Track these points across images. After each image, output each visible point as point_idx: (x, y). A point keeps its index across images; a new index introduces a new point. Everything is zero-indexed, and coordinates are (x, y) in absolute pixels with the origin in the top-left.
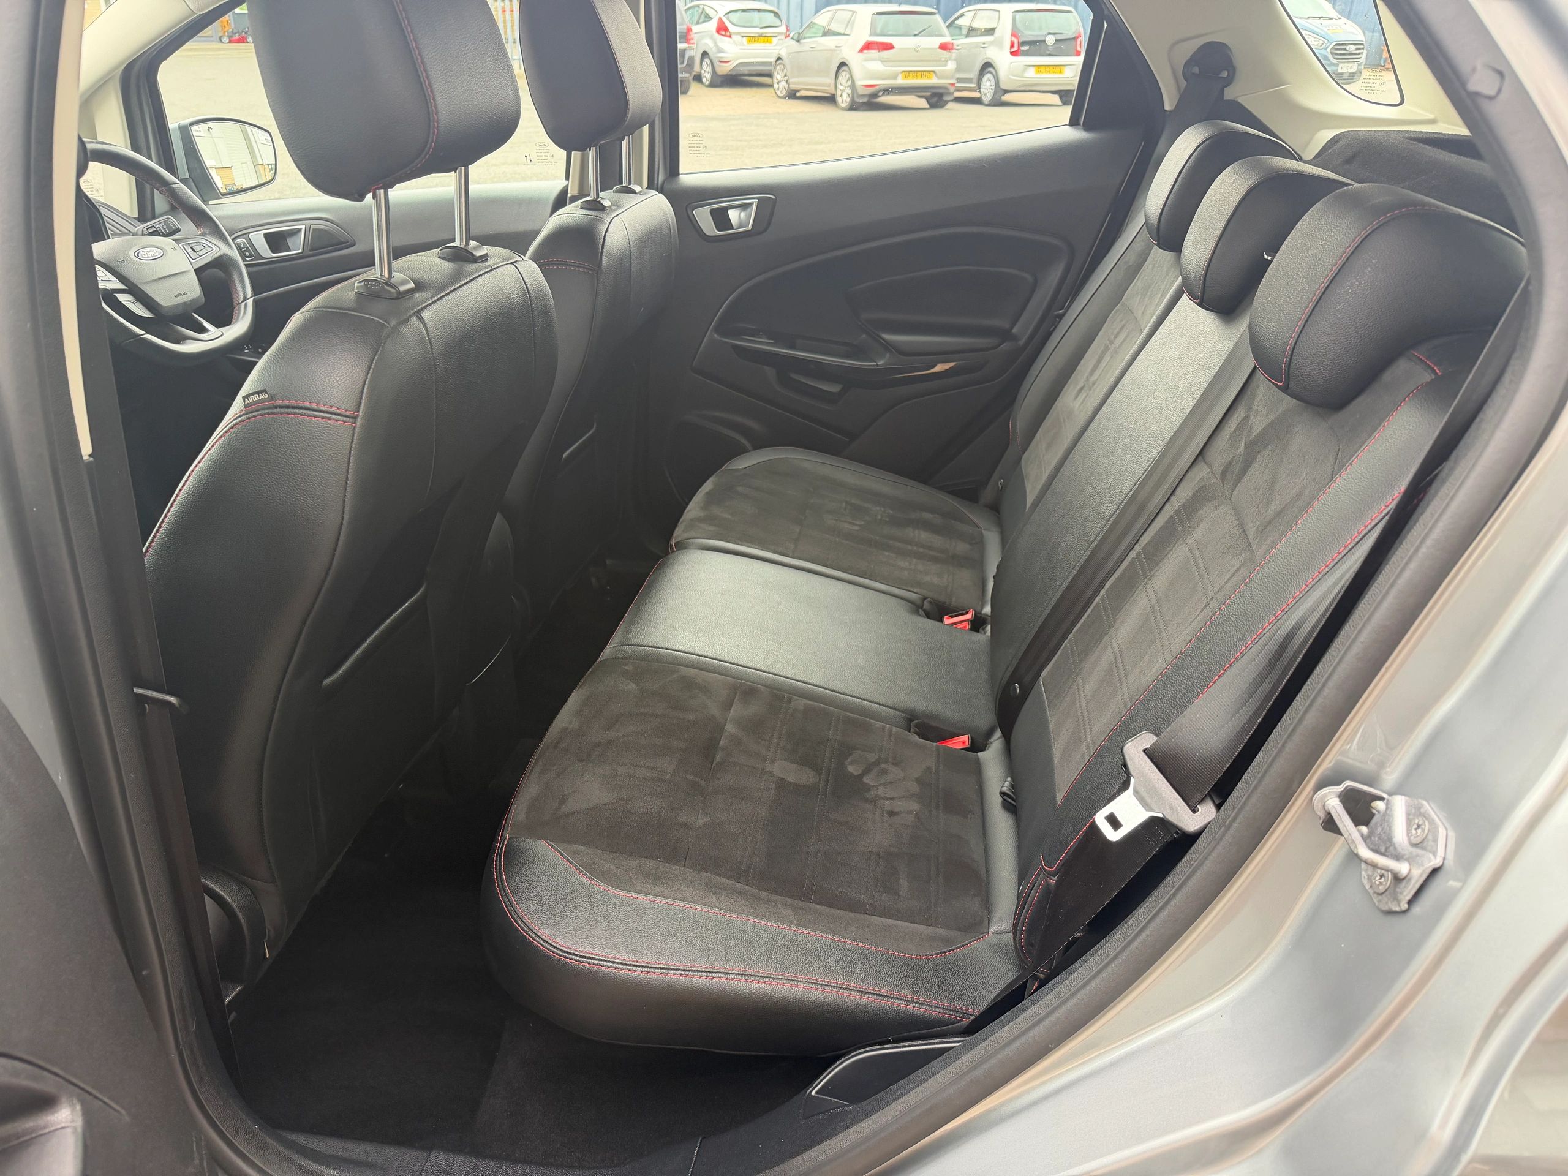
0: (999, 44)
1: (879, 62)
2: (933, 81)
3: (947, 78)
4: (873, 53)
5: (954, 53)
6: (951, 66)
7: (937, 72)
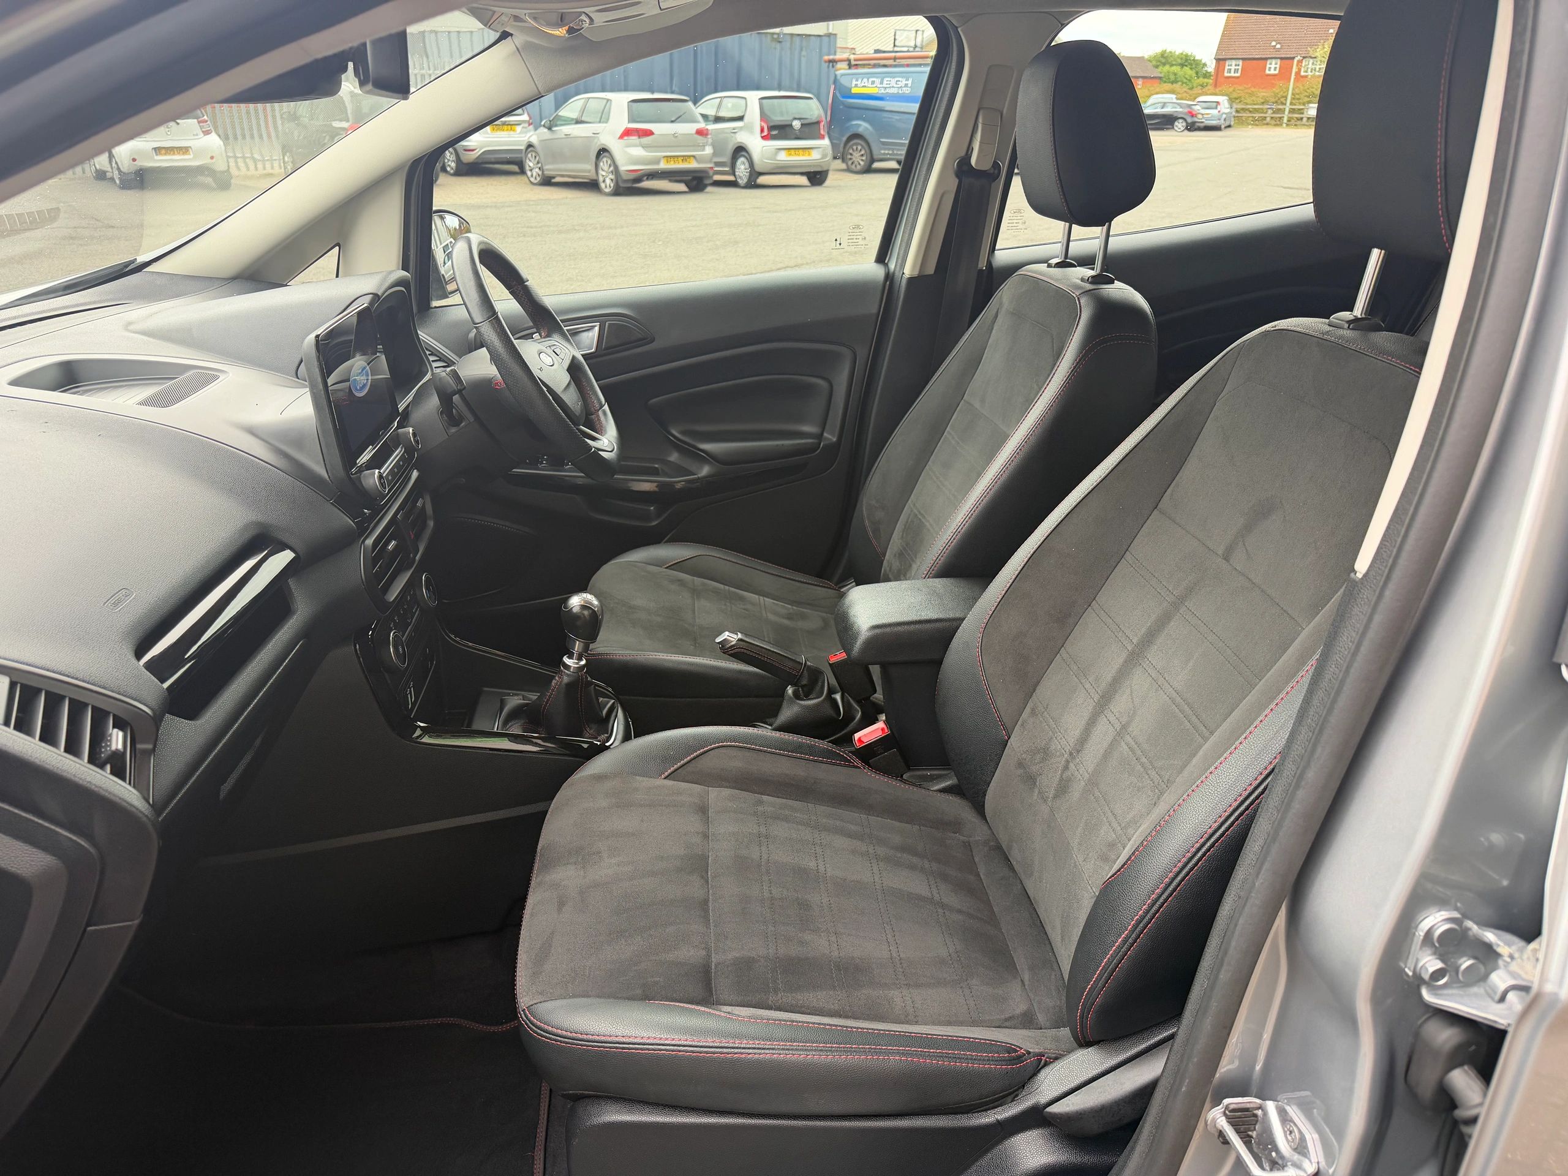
0: (749, 129)
1: (640, 148)
2: (693, 165)
3: (706, 162)
4: (634, 139)
5: (710, 139)
6: (709, 150)
7: (697, 156)
